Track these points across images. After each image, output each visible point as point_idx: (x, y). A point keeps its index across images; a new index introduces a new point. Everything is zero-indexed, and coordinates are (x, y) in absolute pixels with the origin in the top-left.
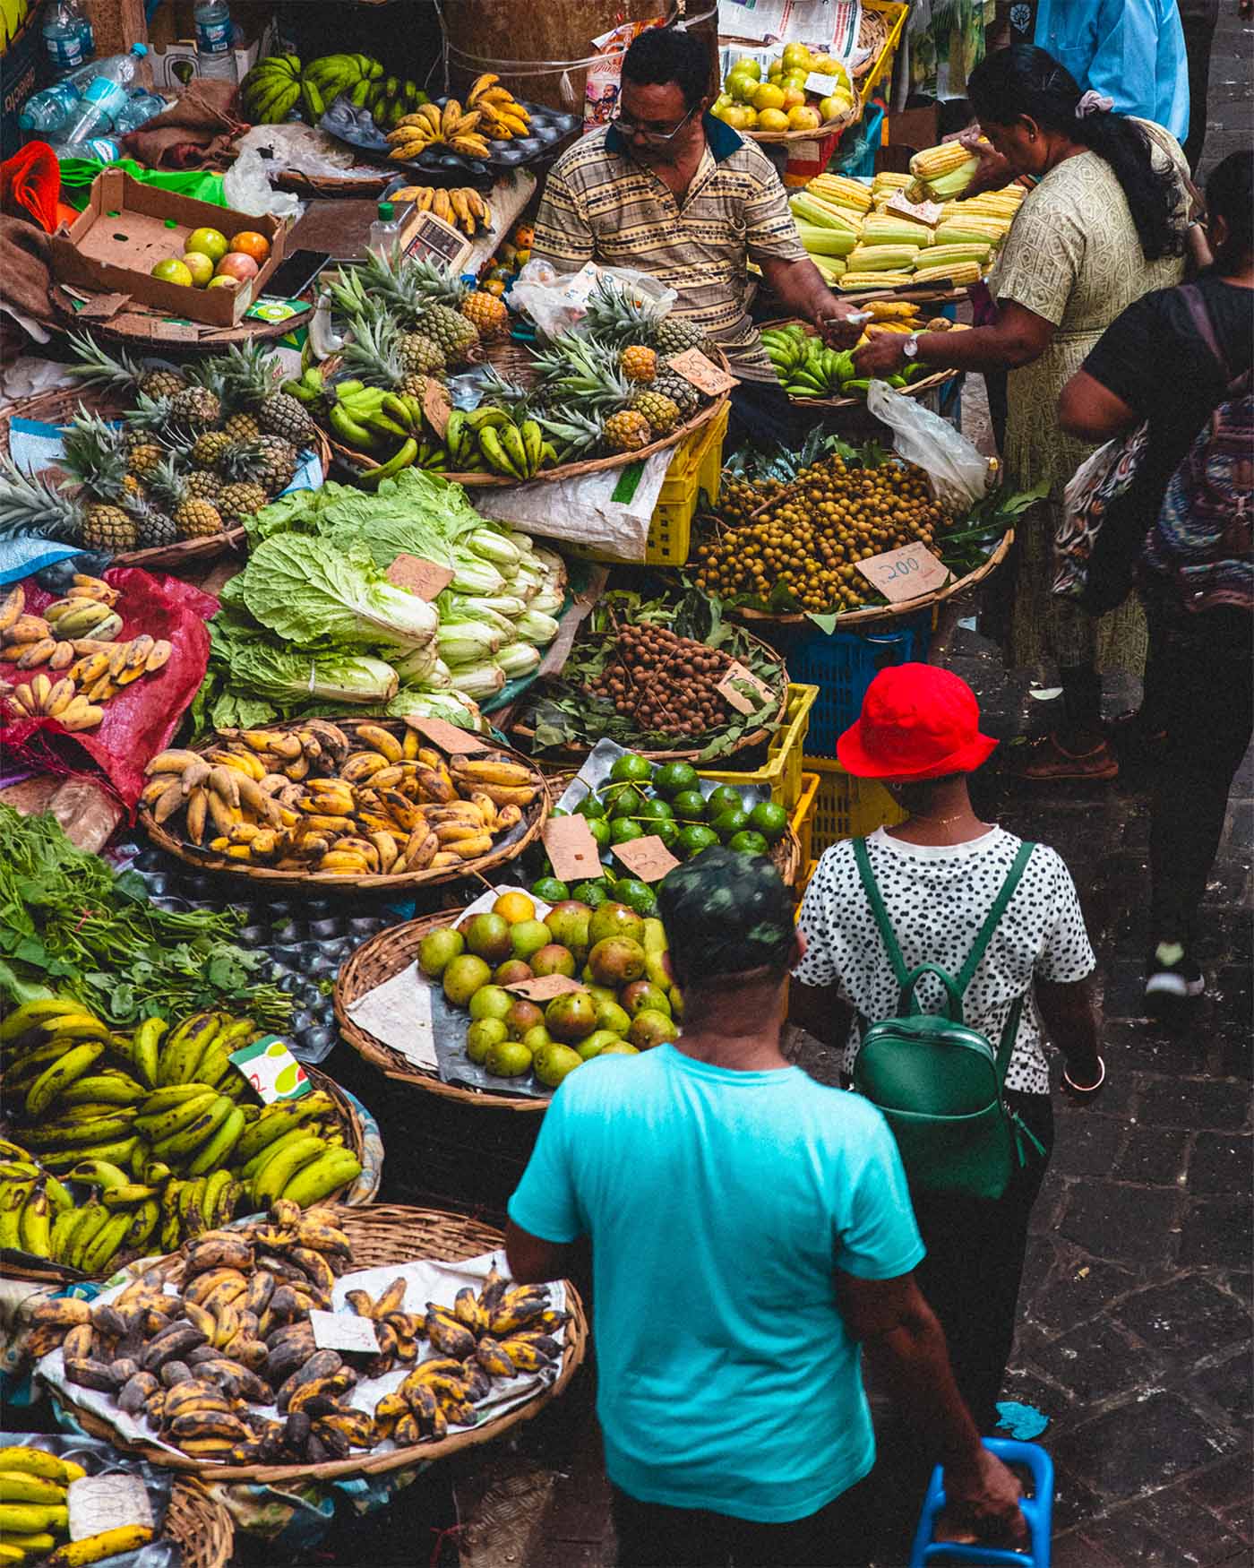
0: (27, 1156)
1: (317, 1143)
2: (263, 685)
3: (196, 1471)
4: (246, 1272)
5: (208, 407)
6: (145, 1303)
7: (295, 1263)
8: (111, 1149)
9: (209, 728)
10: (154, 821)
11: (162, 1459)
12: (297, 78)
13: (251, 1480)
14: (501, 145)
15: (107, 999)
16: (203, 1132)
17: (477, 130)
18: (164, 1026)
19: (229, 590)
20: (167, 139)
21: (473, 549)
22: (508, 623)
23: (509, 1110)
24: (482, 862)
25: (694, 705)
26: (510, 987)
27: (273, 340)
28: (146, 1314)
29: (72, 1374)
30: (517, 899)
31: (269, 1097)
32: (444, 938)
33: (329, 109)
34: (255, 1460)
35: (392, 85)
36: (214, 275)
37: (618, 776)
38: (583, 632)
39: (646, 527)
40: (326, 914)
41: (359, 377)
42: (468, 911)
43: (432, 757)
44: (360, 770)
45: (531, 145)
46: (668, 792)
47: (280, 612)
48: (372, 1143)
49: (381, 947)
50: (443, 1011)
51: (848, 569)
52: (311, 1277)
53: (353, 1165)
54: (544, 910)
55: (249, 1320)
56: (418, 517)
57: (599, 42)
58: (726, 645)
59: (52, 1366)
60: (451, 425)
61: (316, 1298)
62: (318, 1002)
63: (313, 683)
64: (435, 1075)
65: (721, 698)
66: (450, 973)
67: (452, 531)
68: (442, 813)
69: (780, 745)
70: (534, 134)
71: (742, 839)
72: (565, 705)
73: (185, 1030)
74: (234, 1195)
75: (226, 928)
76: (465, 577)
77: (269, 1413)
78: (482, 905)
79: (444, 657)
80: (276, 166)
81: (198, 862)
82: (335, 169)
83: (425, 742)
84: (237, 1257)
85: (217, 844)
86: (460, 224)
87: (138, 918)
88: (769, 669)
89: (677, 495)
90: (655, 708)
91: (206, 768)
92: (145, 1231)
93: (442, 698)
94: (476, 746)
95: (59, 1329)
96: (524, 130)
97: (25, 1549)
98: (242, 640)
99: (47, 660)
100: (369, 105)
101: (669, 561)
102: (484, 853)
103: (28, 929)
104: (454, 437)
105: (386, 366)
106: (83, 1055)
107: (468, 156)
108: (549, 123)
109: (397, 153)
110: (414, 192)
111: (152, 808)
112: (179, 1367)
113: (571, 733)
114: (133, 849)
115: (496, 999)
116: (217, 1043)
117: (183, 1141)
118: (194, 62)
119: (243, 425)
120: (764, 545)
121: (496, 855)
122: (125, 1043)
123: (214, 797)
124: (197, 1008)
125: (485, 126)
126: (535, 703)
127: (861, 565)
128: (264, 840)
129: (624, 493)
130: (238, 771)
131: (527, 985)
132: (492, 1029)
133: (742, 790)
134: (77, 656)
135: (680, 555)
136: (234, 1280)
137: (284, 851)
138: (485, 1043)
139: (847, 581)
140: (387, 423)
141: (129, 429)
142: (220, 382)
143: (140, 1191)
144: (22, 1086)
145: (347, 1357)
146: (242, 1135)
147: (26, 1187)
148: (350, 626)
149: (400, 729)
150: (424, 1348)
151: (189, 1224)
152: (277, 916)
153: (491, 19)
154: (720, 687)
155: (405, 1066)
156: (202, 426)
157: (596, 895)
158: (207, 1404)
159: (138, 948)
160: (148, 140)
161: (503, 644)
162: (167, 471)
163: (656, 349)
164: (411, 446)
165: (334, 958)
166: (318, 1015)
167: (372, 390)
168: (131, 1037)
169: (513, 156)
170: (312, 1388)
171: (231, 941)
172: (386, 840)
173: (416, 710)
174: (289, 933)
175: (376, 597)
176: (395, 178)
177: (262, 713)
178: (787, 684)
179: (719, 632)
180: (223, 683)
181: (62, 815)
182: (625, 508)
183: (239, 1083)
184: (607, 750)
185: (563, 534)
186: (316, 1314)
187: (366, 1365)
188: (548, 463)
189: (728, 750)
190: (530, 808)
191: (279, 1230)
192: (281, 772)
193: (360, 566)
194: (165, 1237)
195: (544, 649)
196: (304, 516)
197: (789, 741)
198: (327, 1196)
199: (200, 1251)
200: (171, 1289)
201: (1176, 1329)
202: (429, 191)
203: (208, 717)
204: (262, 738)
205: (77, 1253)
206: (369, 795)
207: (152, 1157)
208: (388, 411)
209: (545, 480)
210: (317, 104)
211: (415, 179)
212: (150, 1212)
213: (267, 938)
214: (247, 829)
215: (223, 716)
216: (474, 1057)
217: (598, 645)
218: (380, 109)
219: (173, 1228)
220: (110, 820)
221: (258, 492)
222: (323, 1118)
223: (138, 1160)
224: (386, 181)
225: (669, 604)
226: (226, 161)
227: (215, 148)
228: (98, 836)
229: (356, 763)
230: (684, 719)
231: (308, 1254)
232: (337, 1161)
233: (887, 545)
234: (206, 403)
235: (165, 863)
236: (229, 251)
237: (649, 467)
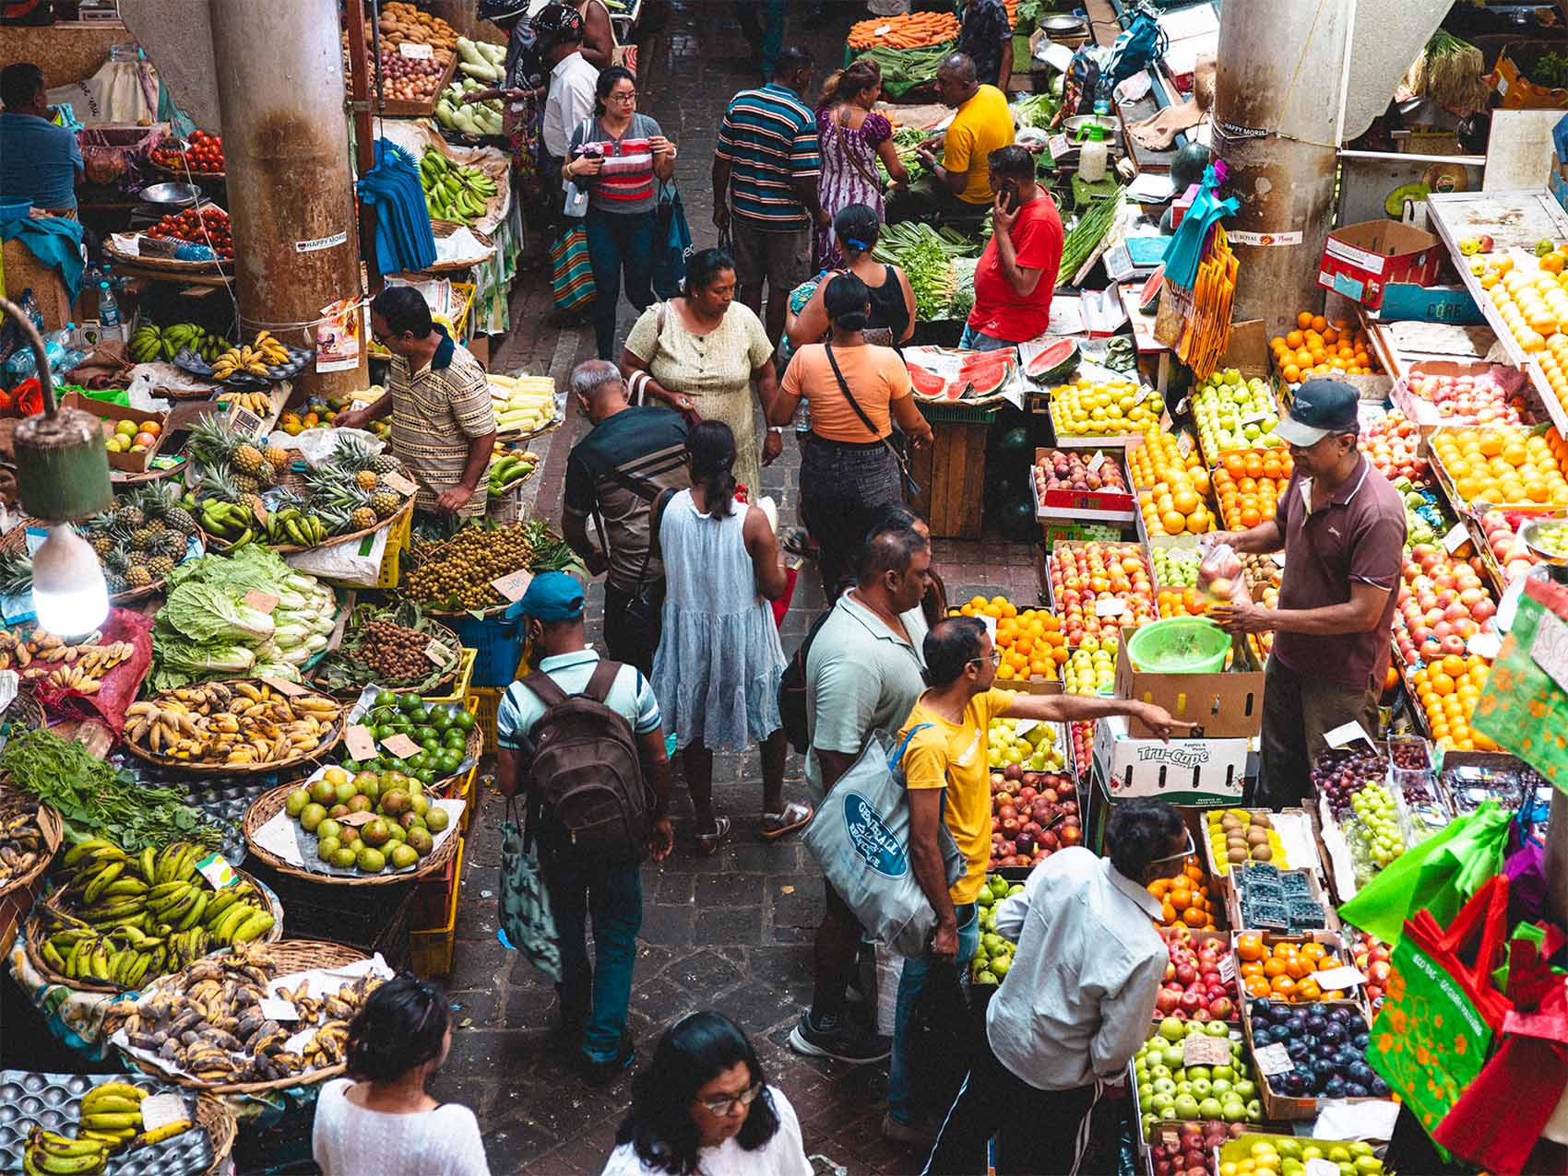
0: (86, 925)
1: (249, 908)
2: (182, 665)
3: (209, 1089)
4: (220, 981)
5: (137, 516)
6: (168, 1001)
7: (246, 974)
8: (133, 919)
9: (153, 690)
10: (132, 742)
11: (188, 1083)
12: (158, 337)
13: (239, 1092)
14: (274, 368)
15: (120, 838)
16: (186, 906)
17: (260, 361)
18: (155, 852)
19: (160, 614)
20: (90, 373)
21: (288, 585)
22: (309, 624)
23: (347, 885)
24: (315, 753)
25: (412, 663)
26: (339, 819)
27: (167, 479)
28: (170, 1006)
29: (132, 1041)
30: (335, 771)
31: (217, 886)
32: (298, 794)
33: (178, 353)
34: (241, 1081)
35: (211, 339)
36: (132, 445)
37: (379, 703)
38: (347, 628)
39: (378, 568)
40: (231, 786)
41: (213, 496)
42: (310, 780)
43: (278, 698)
44: (239, 708)
45: (291, 368)
46: (407, 710)
47: (190, 624)
48: (277, 907)
49: (264, 801)
50: (301, 834)
51: (487, 586)
52: (256, 982)
53: (270, 919)
54: (351, 777)
55: (225, 1007)
56: (258, 570)
57: (324, 311)
58: (425, 629)
59: (120, 1038)
60: (270, 520)
61: (260, 993)
62: (234, 834)
63: (210, 662)
64: (304, 868)
65: (427, 658)
66: (304, 814)
67: (276, 576)
68: (290, 728)
69: (460, 681)
70: (291, 362)
71: (452, 732)
72: (342, 666)
73: (169, 853)
74: (207, 940)
75: (178, 797)
76: (286, 601)
77: (241, 1056)
78: (317, 776)
79: (278, 644)
80: (153, 385)
81: (160, 762)
82: (184, 386)
83: (273, 690)
84: (215, 973)
85: (170, 752)
86: (256, 411)
87: (131, 793)
88: (450, 641)
89: (392, 550)
90: (391, 666)
91: (159, 711)
92: (160, 962)
93: (279, 666)
94: (301, 691)
95: (123, 1017)
96: (286, 360)
97: (122, 1138)
98: (169, 642)
99: (63, 658)
100: (199, 350)
101: (389, 585)
102: (315, 748)
103: (77, 803)
104: (272, 527)
105: (227, 490)
106: (115, 869)
107: (257, 376)
108: (299, 355)
109: (218, 375)
110: (230, 396)
111: (130, 734)
112: (192, 1034)
113: (348, 682)
114: (121, 757)
115: (331, 826)
116: (187, 858)
117: (176, 912)
118: (98, 332)
119: (156, 524)
120: (440, 576)
121: (321, 749)
122: (136, 862)
123: (164, 726)
124: (170, 841)
125: (265, 359)
126: (326, 666)
127: (493, 583)
128: (196, 749)
129: (365, 551)
130: (176, 712)
131: (348, 817)
132: (332, 843)
133: (447, 707)
134: (80, 655)
135: (394, 581)
136: (215, 986)
137: (207, 753)
138: (329, 851)
139: (486, 592)
140: (234, 521)
141: (92, 530)
142: (141, 502)
143: (155, 941)
144: (82, 888)
145: (282, 1023)
146: (207, 908)
147: (92, 942)
148: (229, 631)
149: (259, 684)
150: (322, 1017)
151: (183, 957)
152: (204, 789)
153: (264, 302)
154: (426, 652)
155: (287, 865)
156: (133, 526)
157: (376, 767)
158: (211, 1052)
159: (133, 810)
160: (79, 374)
161: (309, 635)
162: (119, 552)
163: (374, 471)
164: (249, 533)
165: (239, 809)
166: (235, 840)
167: (222, 503)
168: (138, 858)
169: (282, 374)
170: (266, 1041)
171: (182, 803)
172: (262, 744)
173: (266, 673)
174: (211, 797)
175: (241, 615)
176: (218, 389)
177: (182, 680)
178: (461, 648)
179: (421, 623)
180: (160, 664)
181: (84, 741)
182: (364, 558)
183: (201, 879)
184: (372, 689)
185: (333, 575)
186: (261, 1001)
187: (291, 1026)
188: (324, 538)
189: (434, 686)
190: (337, 722)
191: (236, 957)
192: (196, 711)
193: (230, 597)
194: (171, 965)
195: (329, 636)
196: (198, 572)
197: (465, 680)
198: (258, 937)
199: (194, 971)
200: (179, 993)
201: (700, 980)
202: (239, 394)
203: (153, 684)
204: (184, 693)
205: (123, 977)
206: (249, 720)
207: (157, 923)
208: (234, 514)
209: (323, 546)
210: (171, 351)
211: (228, 388)
212: (162, 951)
213: (200, 800)
214: (186, 743)
215: (161, 683)
216: (321, 858)
217: (355, 634)
218: (205, 352)
219: (175, 959)
220: (108, 743)
221: (170, 560)
222: (250, 895)
223: (148, 924)
224: (213, 391)
225: (393, 609)
226: (126, 385)
227: (117, 377)
228: (104, 751)
229: (237, 704)
230: (407, 671)
231: (253, 969)
232: (260, 919)
233: (506, 572)
234: (135, 513)
235: (140, 763)
236: (139, 432)
237: (377, 537)
